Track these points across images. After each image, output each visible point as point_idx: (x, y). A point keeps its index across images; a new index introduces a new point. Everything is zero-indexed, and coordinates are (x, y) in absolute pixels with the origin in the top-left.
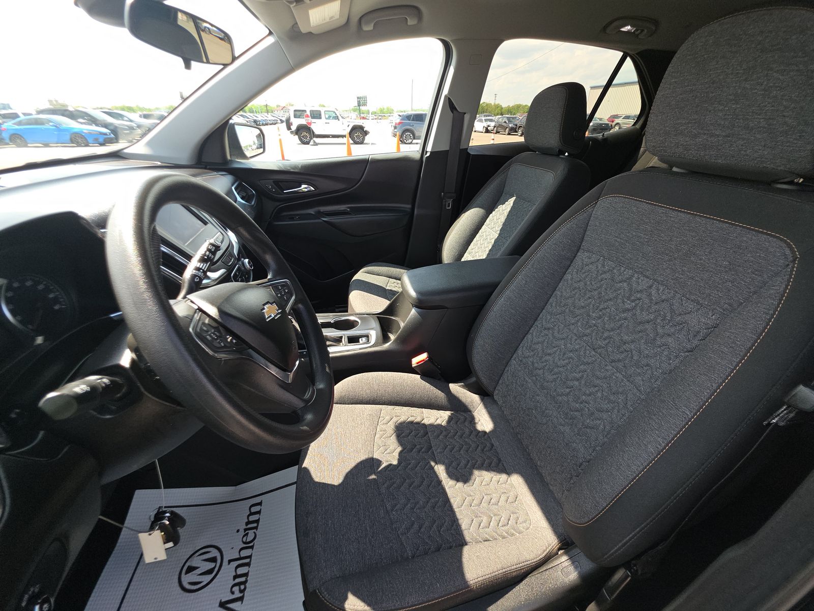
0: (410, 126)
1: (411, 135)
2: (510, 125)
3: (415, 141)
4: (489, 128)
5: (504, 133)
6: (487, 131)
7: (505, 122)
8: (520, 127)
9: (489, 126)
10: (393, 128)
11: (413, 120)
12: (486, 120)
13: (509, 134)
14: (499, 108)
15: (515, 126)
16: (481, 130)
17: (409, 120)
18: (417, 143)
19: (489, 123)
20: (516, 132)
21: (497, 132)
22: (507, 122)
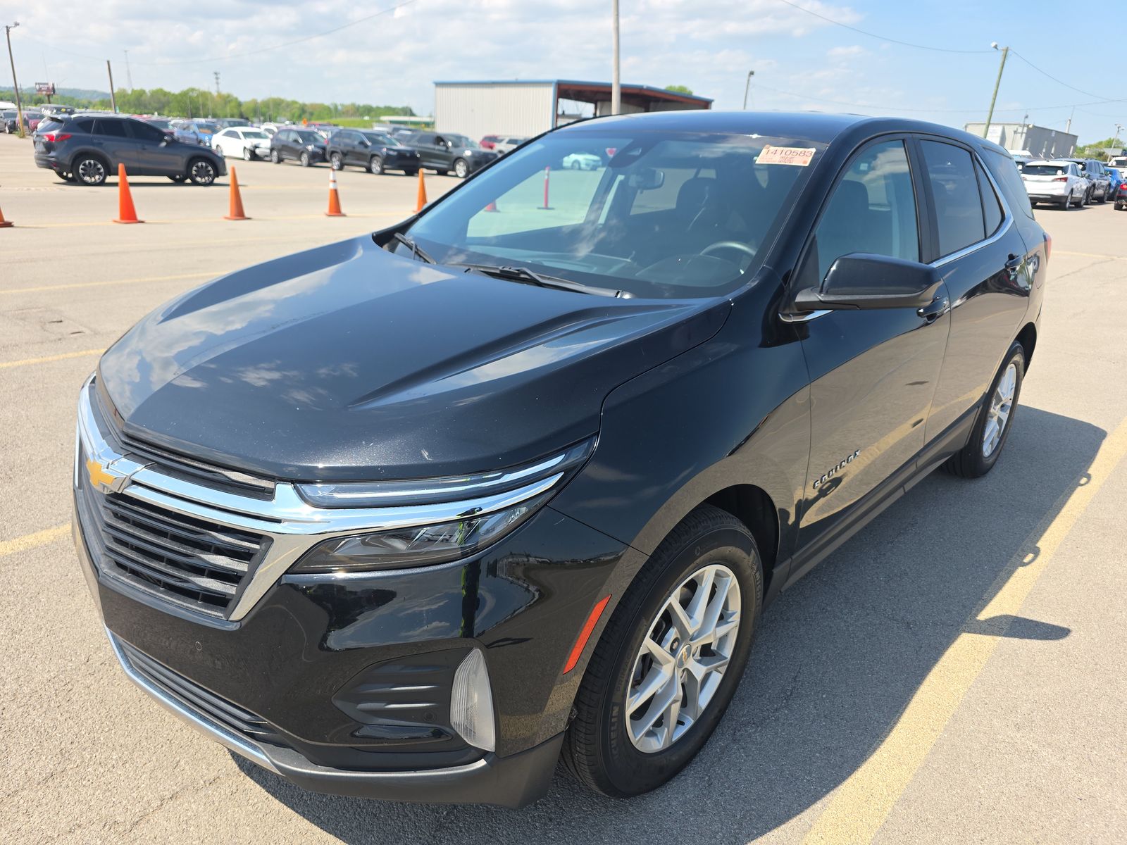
0: (93, 144)
1: (99, 166)
2: (310, 148)
3: (109, 179)
4: (258, 151)
5: (299, 163)
6: (254, 157)
7: (296, 141)
8: (333, 153)
9: (256, 147)
10: (41, 148)
11: (98, 131)
12: (246, 135)
13: (310, 165)
14: (233, 104)
15: (320, 151)
16: (242, 156)
17: (89, 132)
18: (115, 184)
19: (255, 141)
20: (325, 161)
21: (280, 161)
22: (301, 141)
